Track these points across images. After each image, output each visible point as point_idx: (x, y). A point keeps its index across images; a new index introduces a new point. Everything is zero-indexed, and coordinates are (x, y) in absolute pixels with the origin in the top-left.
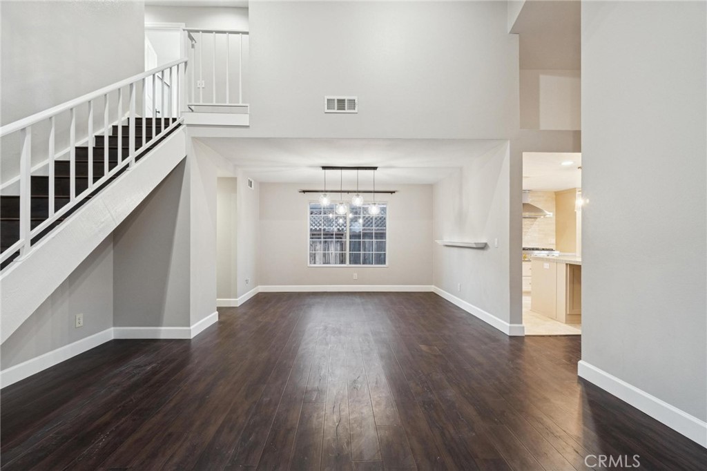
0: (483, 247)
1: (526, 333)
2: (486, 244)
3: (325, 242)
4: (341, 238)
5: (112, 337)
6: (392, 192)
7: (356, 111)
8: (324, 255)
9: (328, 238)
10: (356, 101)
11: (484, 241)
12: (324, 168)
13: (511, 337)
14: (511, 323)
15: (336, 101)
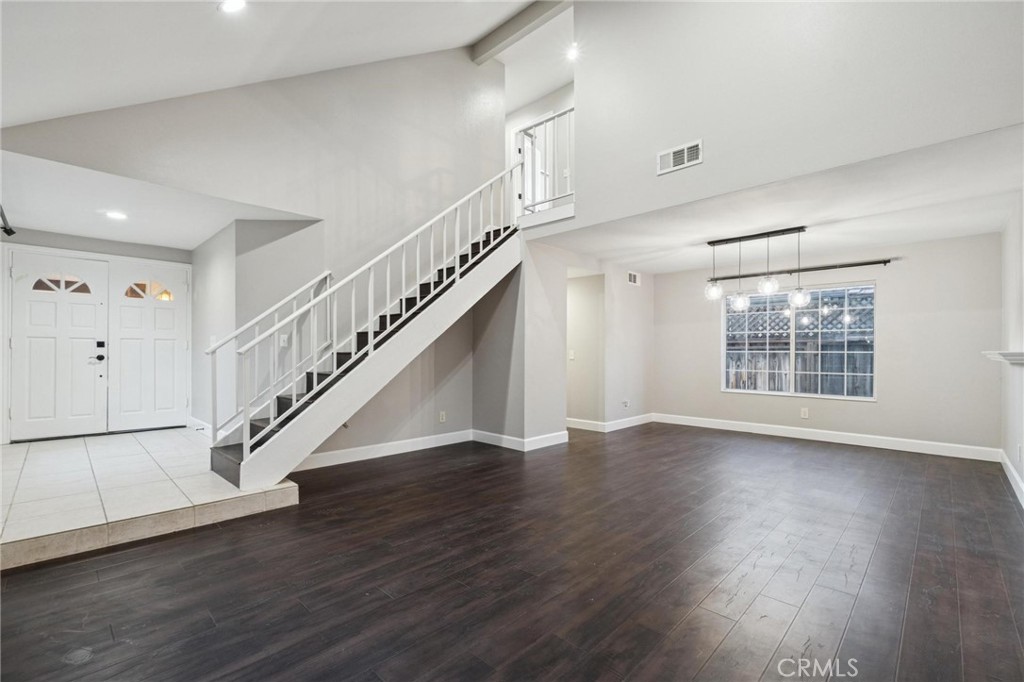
3: (774, 355)
4: (803, 350)
5: (471, 438)
6: (885, 262)
7: (699, 161)
8: (772, 377)
9: (779, 349)
10: (700, 146)
12: (712, 243)
15: (671, 155)
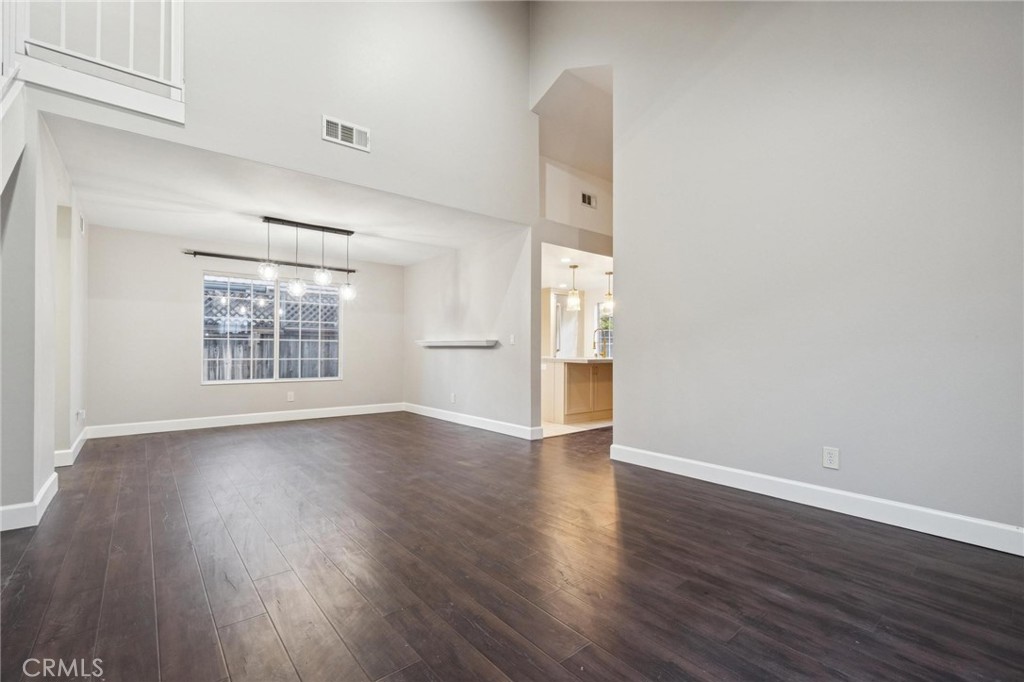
0: (493, 346)
1: (545, 436)
2: (497, 342)
6: (349, 272)
7: (367, 149)
10: (368, 136)
11: (493, 338)
12: (268, 219)
13: (532, 441)
14: (532, 426)
15: (340, 127)
